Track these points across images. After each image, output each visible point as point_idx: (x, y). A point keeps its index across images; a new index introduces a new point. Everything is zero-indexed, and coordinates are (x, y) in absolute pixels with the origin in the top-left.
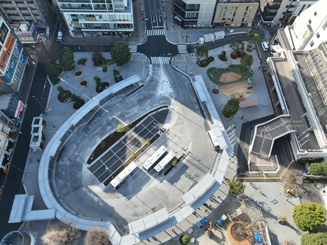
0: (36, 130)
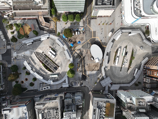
0: (45, 88)
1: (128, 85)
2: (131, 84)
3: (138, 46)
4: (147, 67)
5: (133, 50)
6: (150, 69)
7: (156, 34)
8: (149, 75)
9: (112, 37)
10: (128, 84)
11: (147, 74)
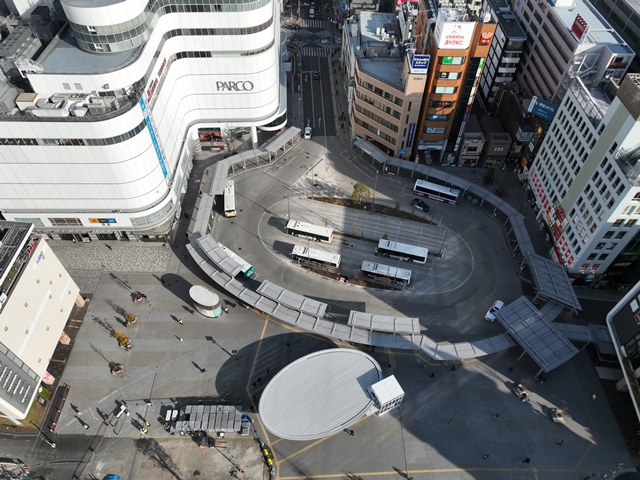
1: (517, 221)
2: (507, 208)
3: (295, 181)
4: (405, 139)
5: (316, 199)
6: (416, 122)
7: (248, 86)
8: (448, 132)
9: (227, 287)
10: (513, 220)
11: (439, 151)
